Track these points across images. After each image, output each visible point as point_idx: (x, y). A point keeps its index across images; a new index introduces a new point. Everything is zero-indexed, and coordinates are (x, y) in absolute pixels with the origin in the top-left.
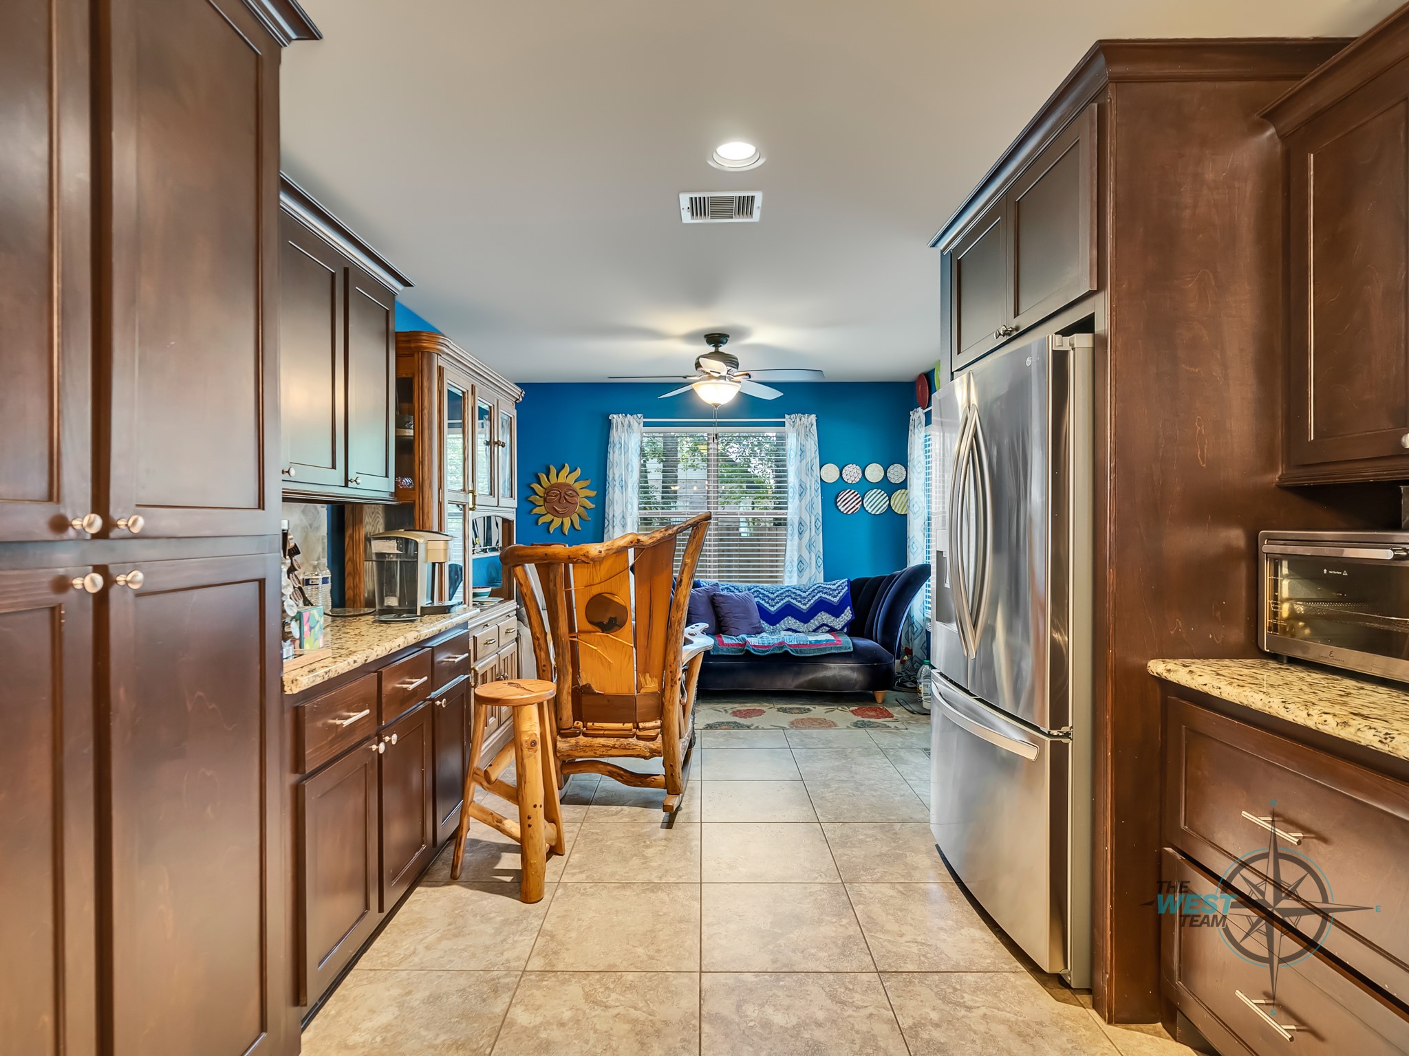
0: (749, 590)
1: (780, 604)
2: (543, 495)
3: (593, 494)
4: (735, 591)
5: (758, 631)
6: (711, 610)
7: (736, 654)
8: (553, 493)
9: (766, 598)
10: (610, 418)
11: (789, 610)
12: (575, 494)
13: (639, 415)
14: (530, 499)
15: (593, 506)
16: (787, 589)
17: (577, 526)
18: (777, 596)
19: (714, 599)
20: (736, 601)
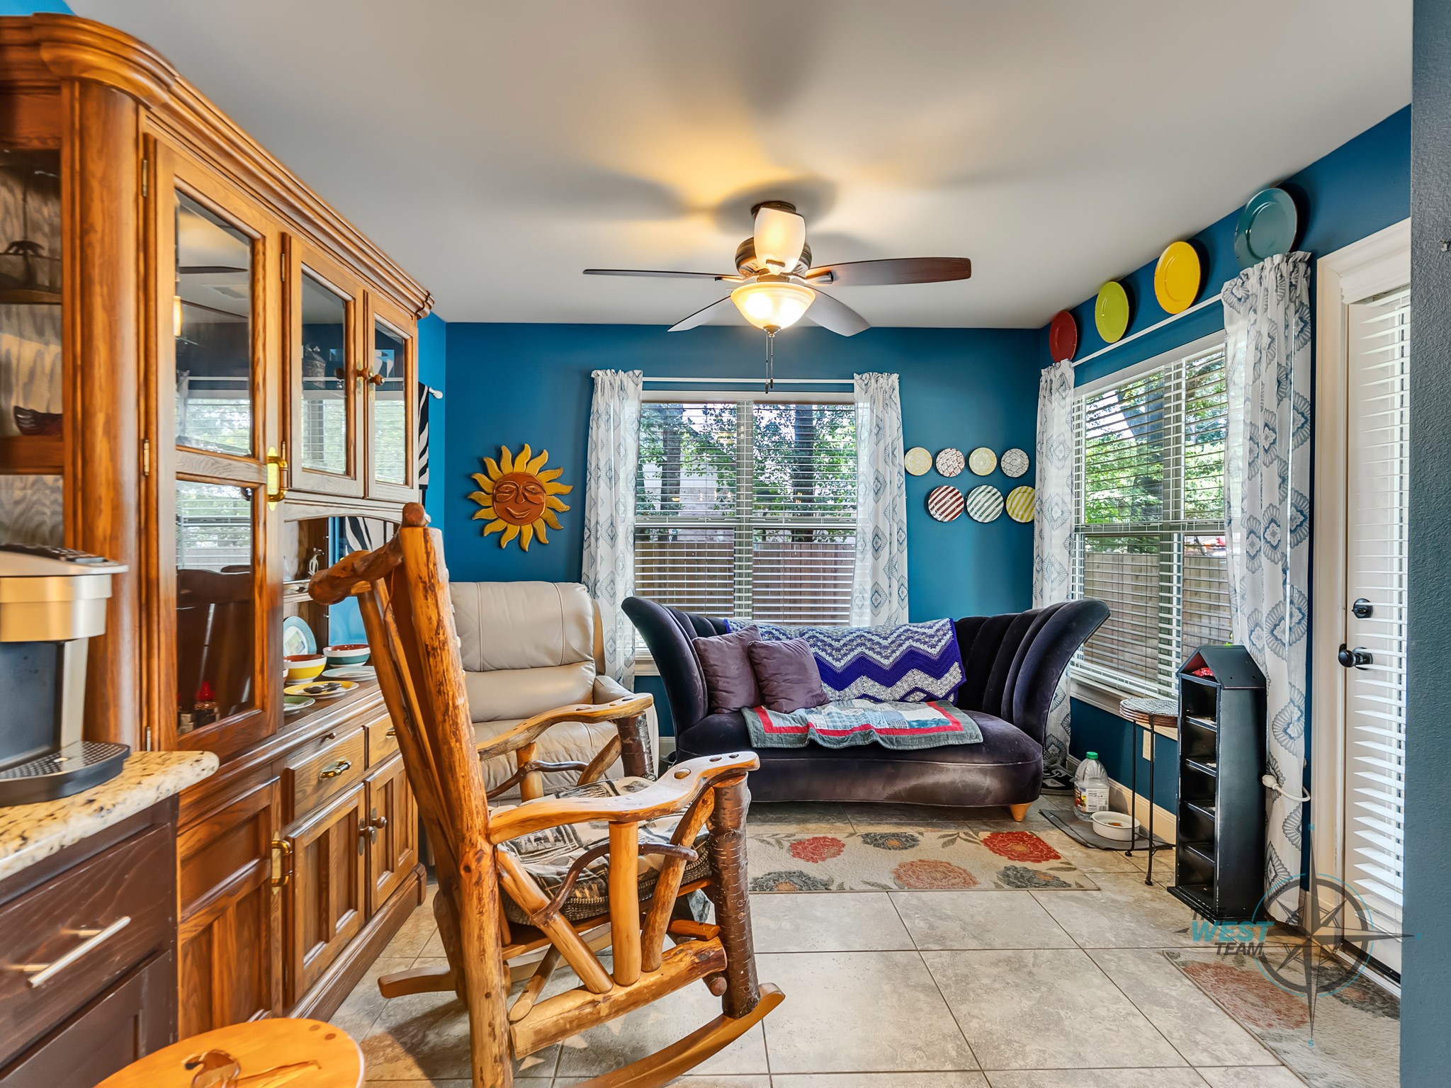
0: (802, 635)
1: (849, 657)
2: (490, 491)
3: (566, 489)
4: (781, 636)
5: (821, 702)
6: (748, 669)
7: (795, 746)
8: (507, 488)
9: (827, 647)
10: (592, 376)
11: (862, 667)
12: (540, 490)
13: (637, 372)
14: (472, 497)
15: (567, 508)
16: (858, 633)
17: (543, 538)
18: (845, 645)
19: (752, 652)
20: (787, 655)
